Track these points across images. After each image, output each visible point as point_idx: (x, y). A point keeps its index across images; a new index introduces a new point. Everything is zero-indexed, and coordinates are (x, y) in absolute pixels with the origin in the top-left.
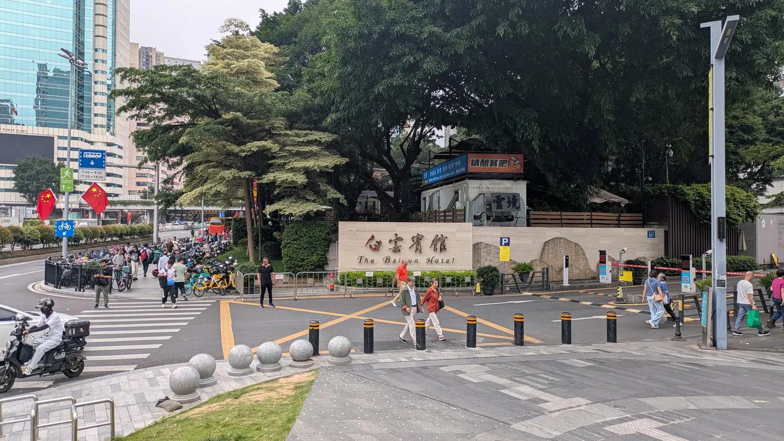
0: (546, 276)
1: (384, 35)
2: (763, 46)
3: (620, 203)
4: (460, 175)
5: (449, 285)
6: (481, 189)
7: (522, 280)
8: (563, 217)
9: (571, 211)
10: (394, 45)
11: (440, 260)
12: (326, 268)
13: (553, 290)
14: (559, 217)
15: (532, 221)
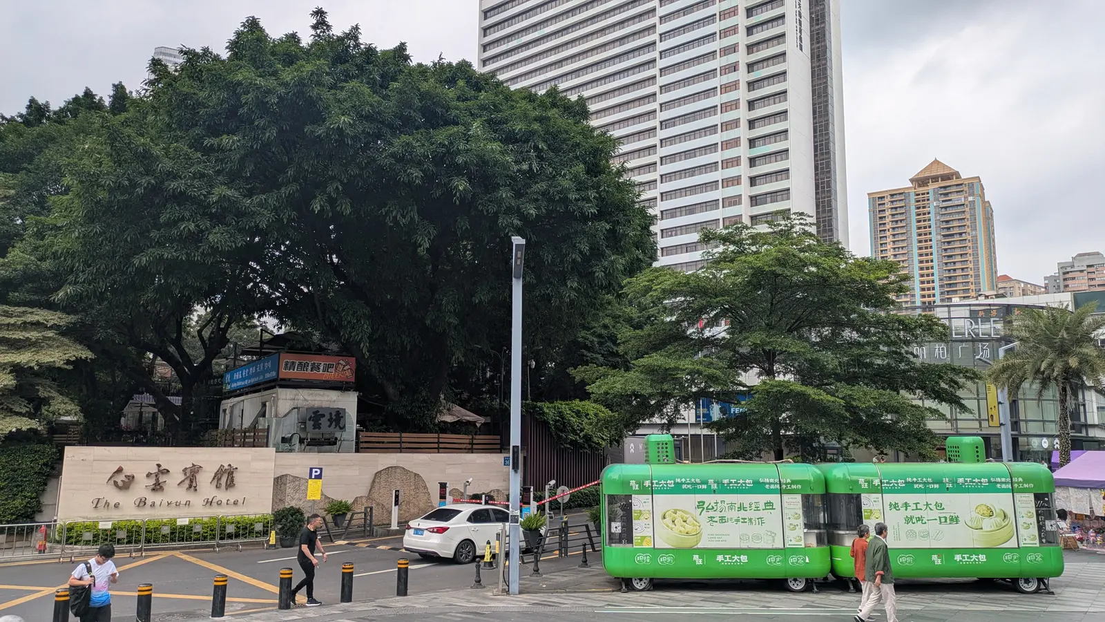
0: (368, 518)
1: (155, 190)
2: (603, 258)
3: (475, 422)
4: (270, 381)
5: (230, 536)
6: (296, 401)
7: (336, 524)
8: (403, 440)
9: (414, 432)
10: (168, 206)
11: (224, 501)
12: (38, 517)
13: (376, 536)
14: (398, 440)
15: (362, 445)
